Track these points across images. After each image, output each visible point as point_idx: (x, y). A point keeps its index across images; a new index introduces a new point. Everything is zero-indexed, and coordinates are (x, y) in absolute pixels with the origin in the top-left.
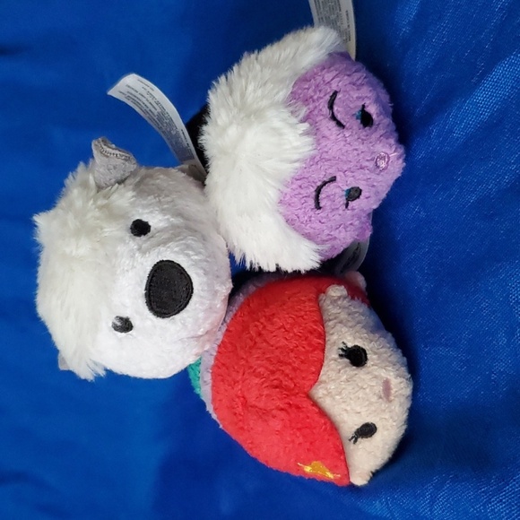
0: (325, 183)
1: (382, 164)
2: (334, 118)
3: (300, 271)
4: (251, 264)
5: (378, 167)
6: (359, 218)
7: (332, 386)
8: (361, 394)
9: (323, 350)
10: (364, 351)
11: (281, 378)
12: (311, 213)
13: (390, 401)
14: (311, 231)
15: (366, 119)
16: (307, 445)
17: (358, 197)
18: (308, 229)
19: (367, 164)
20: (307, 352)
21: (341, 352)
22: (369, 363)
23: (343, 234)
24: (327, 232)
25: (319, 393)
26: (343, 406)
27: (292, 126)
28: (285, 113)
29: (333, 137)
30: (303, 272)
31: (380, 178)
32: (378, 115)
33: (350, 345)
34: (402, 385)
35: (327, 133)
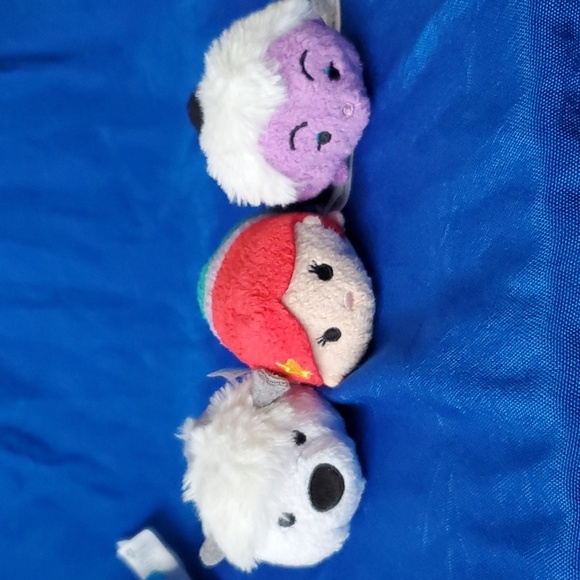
0: (297, 128)
1: (349, 113)
2: (304, 71)
3: (280, 206)
4: (242, 201)
5: (344, 115)
6: (333, 161)
7: (301, 295)
8: (326, 302)
9: (293, 264)
10: (331, 268)
11: (259, 288)
12: (287, 154)
13: (352, 310)
14: (288, 169)
15: (333, 74)
16: (281, 344)
17: (329, 141)
18: (286, 168)
19: (334, 111)
20: (280, 266)
21: (311, 269)
22: (334, 278)
23: (318, 175)
24: (303, 171)
25: (290, 300)
26: (311, 311)
27: (267, 77)
28: (261, 67)
29: (303, 89)
30: (283, 206)
31: (347, 125)
32: (345, 71)
33: (319, 263)
34: (363, 298)
35: (298, 84)
